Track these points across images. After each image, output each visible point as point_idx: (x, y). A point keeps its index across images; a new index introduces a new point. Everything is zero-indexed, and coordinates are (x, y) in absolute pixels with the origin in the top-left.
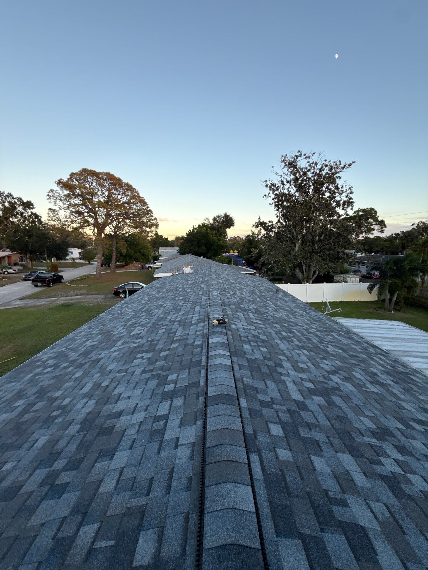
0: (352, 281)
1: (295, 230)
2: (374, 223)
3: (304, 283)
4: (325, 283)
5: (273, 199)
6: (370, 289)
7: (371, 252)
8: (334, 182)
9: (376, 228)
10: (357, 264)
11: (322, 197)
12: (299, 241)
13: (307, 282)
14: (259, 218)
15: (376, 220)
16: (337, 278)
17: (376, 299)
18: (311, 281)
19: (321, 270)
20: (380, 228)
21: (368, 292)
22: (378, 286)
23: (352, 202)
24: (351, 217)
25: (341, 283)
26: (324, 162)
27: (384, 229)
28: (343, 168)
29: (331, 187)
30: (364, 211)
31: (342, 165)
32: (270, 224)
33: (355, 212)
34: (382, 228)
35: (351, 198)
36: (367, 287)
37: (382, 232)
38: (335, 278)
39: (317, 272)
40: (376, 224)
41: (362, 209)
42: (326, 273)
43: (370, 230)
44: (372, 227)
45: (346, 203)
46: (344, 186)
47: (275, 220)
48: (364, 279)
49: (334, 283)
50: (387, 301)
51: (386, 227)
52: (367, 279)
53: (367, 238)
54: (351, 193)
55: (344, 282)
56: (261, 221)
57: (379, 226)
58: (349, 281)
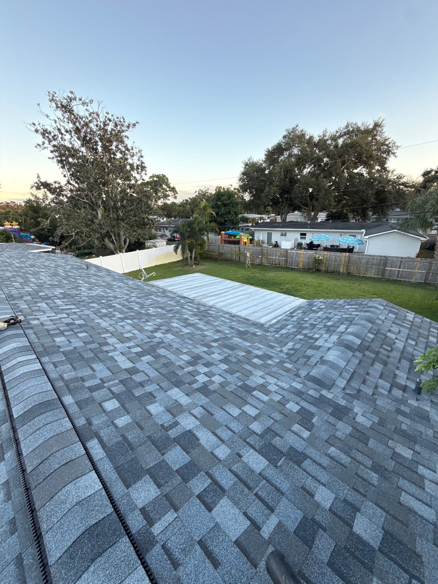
0: (160, 245)
1: (93, 194)
2: (168, 189)
3: (118, 254)
4: (138, 250)
5: (52, 152)
6: (176, 250)
7: (171, 217)
8: (122, 142)
9: (171, 195)
10: (162, 229)
11: (114, 158)
12: (100, 207)
13: (120, 252)
14: (38, 177)
15: (168, 185)
16: (148, 243)
17: (181, 258)
18: (124, 251)
19: (131, 238)
20: (173, 194)
21: (174, 253)
22: (180, 247)
23: (144, 167)
24: (148, 182)
25: (151, 248)
26: (107, 115)
27: (176, 195)
28: (128, 127)
29: (120, 147)
30: (158, 176)
31: (126, 124)
32: (57, 185)
33: (151, 177)
34: (175, 195)
35: (142, 163)
36: (173, 249)
37: (176, 198)
38: (146, 244)
39: (128, 240)
40: (170, 191)
41: (155, 175)
42: (137, 240)
43: (166, 196)
44: (167, 193)
45: (140, 167)
46: (134, 148)
47: (63, 181)
48: (170, 241)
49: (146, 249)
50: (189, 258)
51: (177, 193)
52: (171, 242)
53: (165, 204)
54: (142, 157)
55: (154, 247)
56: (43, 180)
57: (172, 192)
58: (158, 246)
